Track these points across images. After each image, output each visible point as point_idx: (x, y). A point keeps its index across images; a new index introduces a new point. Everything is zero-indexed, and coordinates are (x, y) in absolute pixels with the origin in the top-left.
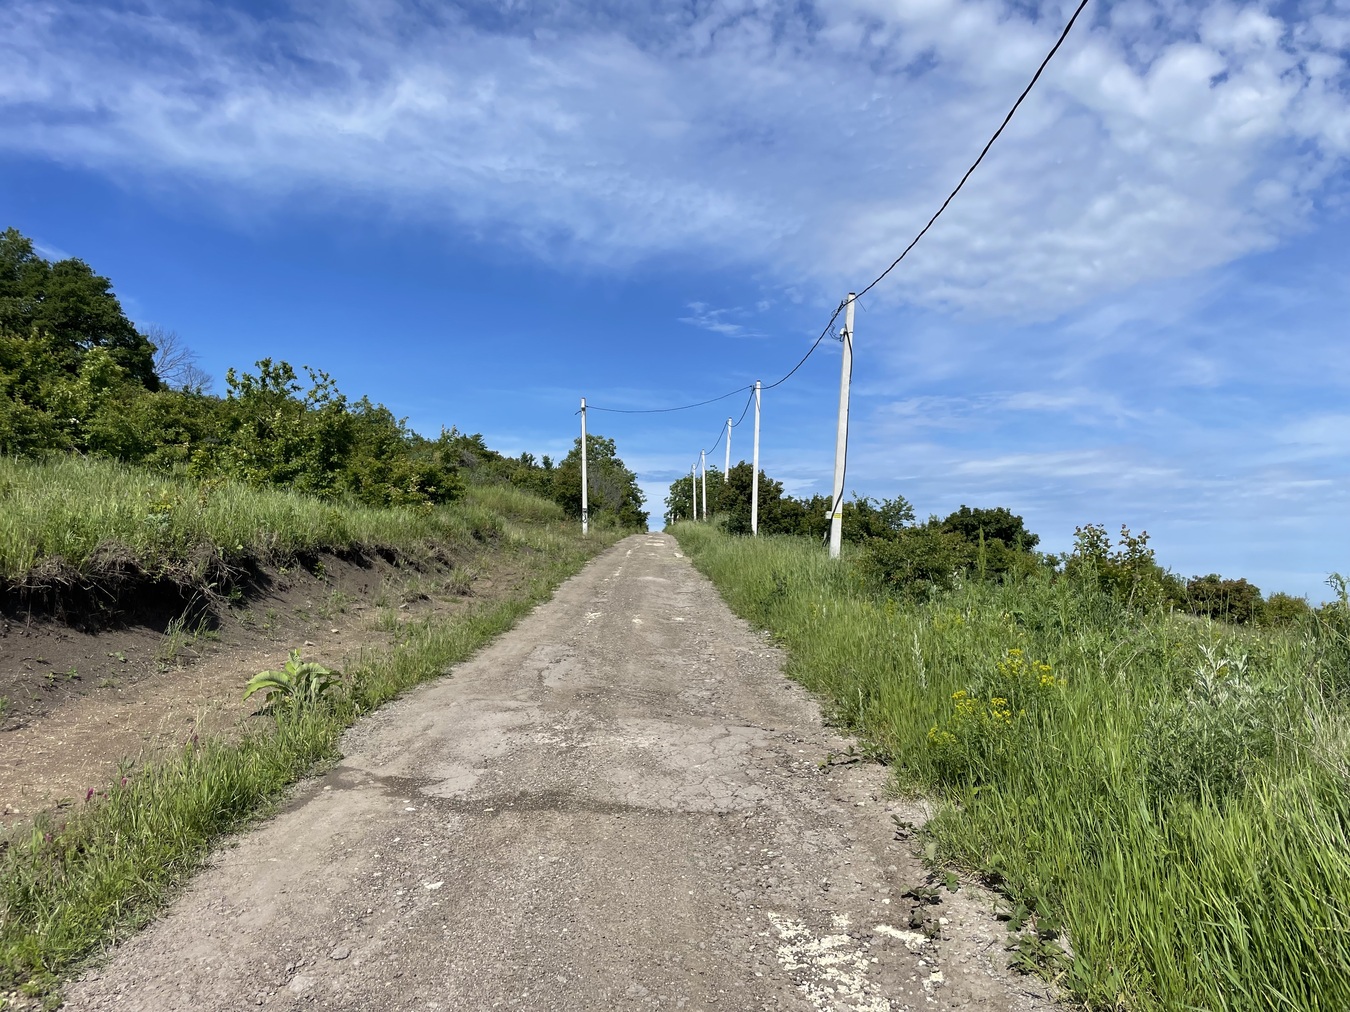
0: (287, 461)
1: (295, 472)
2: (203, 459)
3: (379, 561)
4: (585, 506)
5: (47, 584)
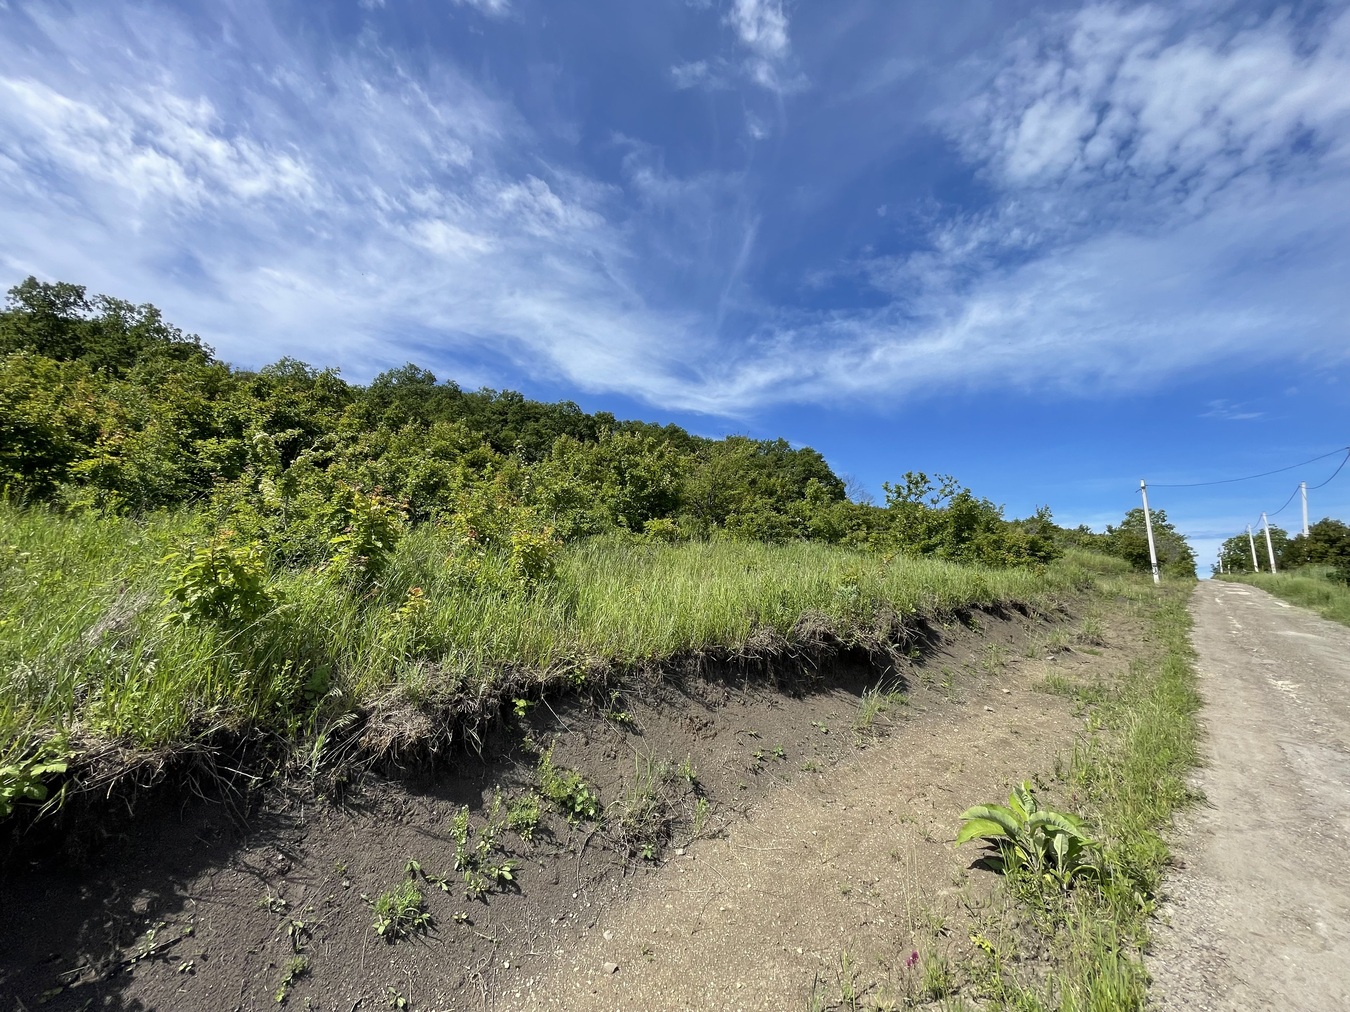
0: (930, 538)
1: (936, 545)
2: (876, 539)
3: (1016, 614)
4: (1154, 560)
5: (761, 653)
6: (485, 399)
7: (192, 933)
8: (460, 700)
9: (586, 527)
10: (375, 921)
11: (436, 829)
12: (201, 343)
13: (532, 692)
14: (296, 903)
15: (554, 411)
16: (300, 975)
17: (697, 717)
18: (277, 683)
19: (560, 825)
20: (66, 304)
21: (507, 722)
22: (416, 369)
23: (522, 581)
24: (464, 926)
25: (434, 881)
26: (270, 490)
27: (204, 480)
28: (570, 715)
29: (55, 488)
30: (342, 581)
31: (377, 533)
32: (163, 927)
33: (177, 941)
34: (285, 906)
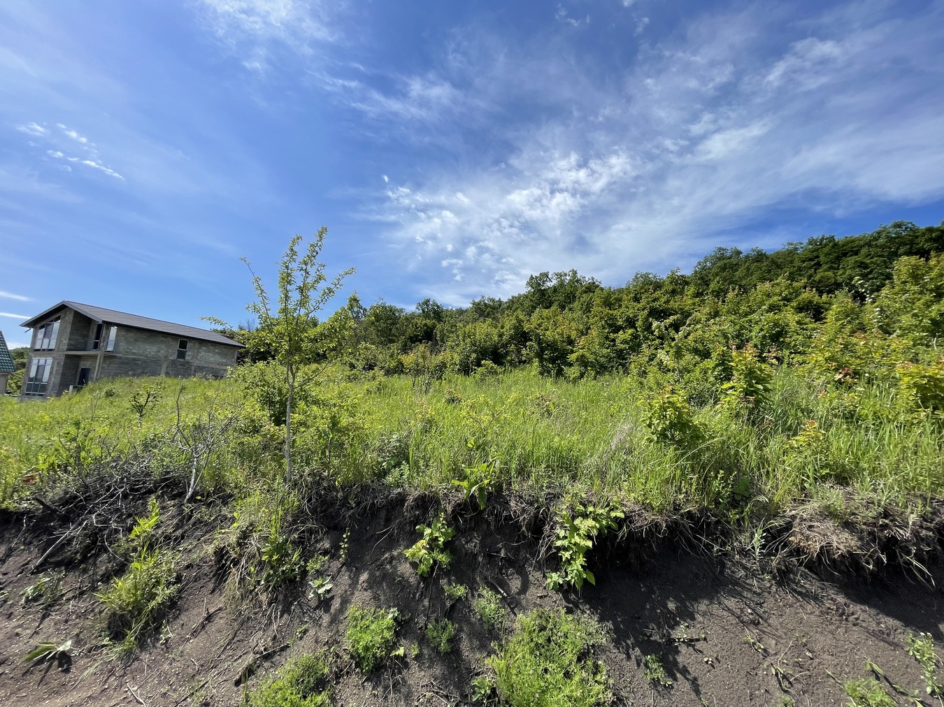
7: (705, 639)
12: (596, 281)
14: (773, 652)
15: (877, 237)
20: (544, 282)
23: (923, 413)
26: (665, 358)
30: (737, 415)
31: (755, 378)
32: (688, 627)
33: (698, 640)
34: (765, 650)
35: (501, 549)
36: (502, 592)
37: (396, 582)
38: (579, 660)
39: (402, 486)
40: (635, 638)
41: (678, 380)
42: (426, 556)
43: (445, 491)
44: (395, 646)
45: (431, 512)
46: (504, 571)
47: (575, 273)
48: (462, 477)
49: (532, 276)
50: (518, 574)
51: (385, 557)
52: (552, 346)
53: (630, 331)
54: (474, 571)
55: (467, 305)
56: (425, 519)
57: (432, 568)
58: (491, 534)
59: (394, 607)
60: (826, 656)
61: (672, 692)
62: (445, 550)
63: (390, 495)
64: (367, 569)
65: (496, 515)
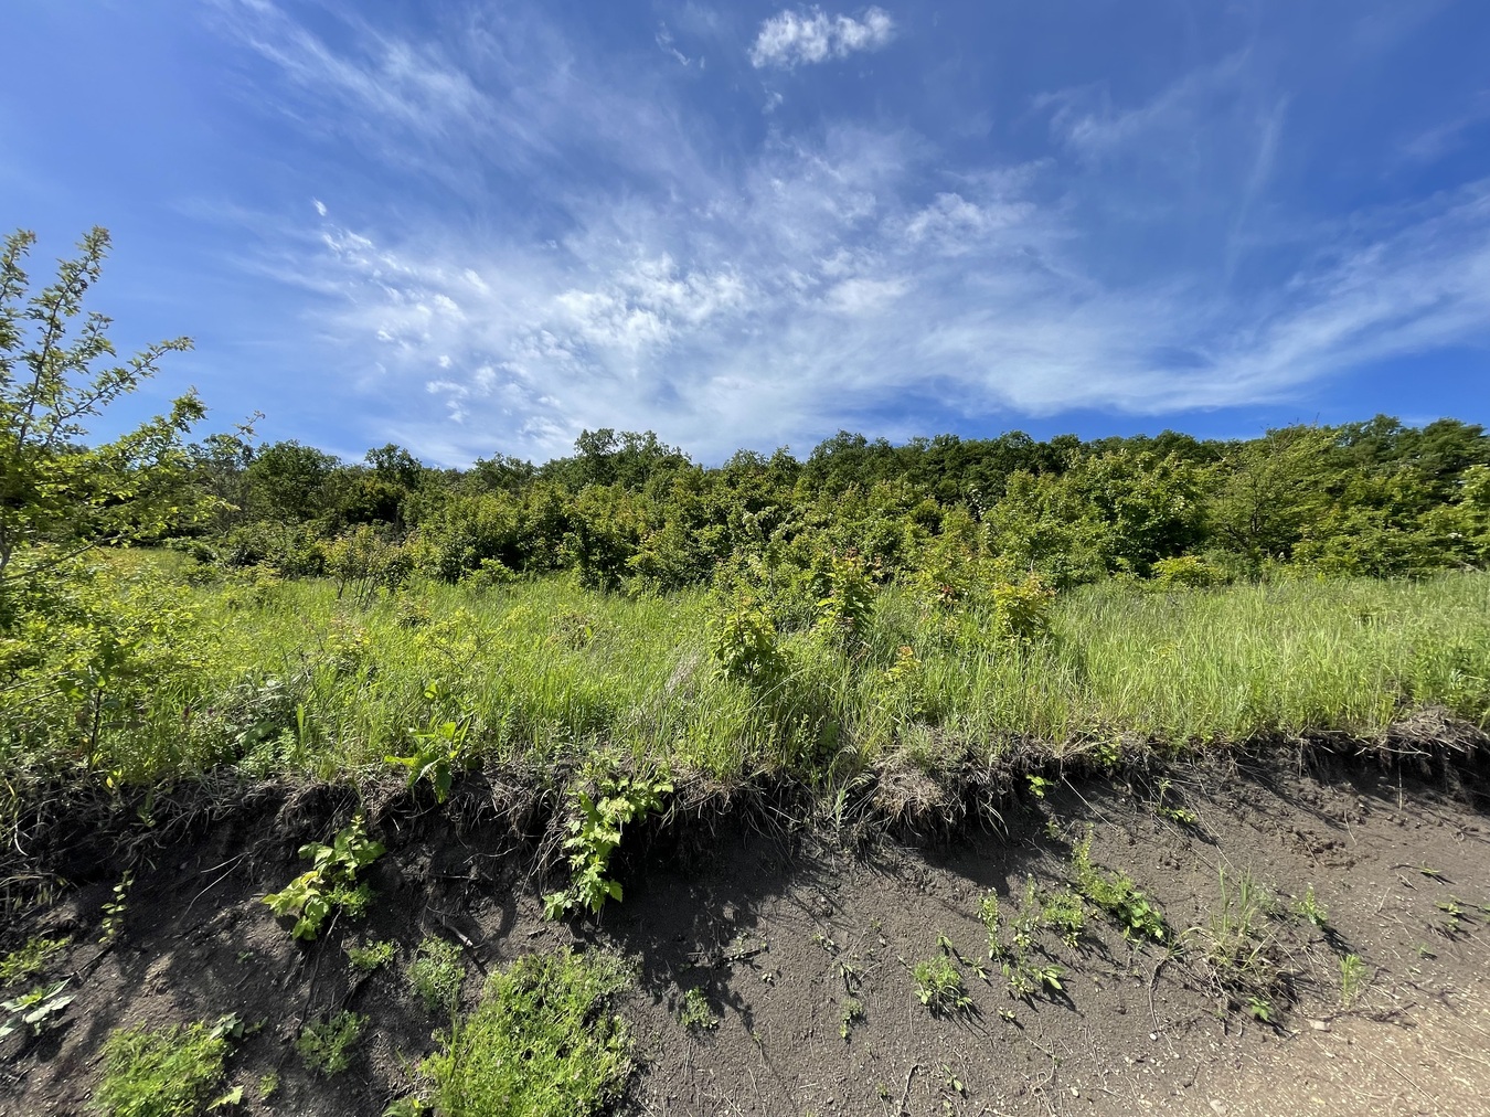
5: (1425, 747)
6: (918, 450)
7: (767, 948)
8: (968, 771)
9: (1075, 574)
10: (916, 988)
11: (962, 906)
12: (682, 453)
13: (1050, 770)
14: (843, 948)
15: (997, 446)
16: (857, 1018)
17: (1311, 833)
18: (799, 735)
19: (1116, 939)
20: (604, 445)
21: (1023, 802)
22: (847, 435)
23: (1013, 640)
24: (1012, 1026)
25: (969, 965)
26: (757, 565)
27: (705, 562)
28: (1102, 803)
29: (619, 580)
30: (833, 643)
31: (856, 594)
32: (746, 937)
33: (757, 952)
34: (835, 947)
35: (470, 867)
36: (465, 939)
37: (239, 961)
38: (586, 1023)
39: (277, 776)
40: (674, 969)
41: (771, 597)
42: (316, 900)
43: (371, 778)
44: (223, 1087)
45: (339, 816)
46: (472, 904)
47: (653, 437)
48: (408, 748)
49: (585, 431)
50: (499, 905)
51: (219, 916)
52: (604, 542)
53: (719, 527)
54: (415, 913)
55: (466, 465)
56: (323, 833)
57: (326, 921)
58: (455, 843)
59: (228, 1012)
60: (900, 939)
61: (717, 1035)
62: (359, 885)
63: (244, 794)
64: (171, 948)
65: (467, 810)
